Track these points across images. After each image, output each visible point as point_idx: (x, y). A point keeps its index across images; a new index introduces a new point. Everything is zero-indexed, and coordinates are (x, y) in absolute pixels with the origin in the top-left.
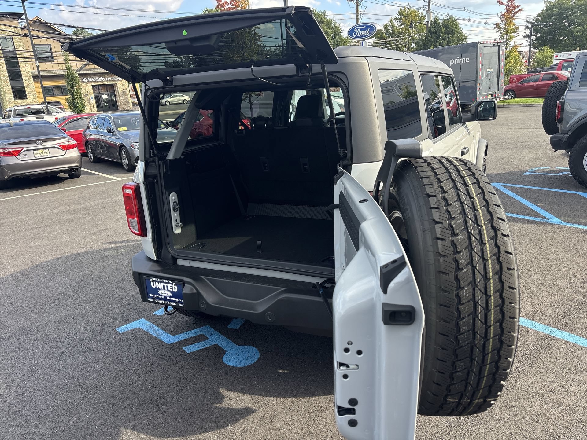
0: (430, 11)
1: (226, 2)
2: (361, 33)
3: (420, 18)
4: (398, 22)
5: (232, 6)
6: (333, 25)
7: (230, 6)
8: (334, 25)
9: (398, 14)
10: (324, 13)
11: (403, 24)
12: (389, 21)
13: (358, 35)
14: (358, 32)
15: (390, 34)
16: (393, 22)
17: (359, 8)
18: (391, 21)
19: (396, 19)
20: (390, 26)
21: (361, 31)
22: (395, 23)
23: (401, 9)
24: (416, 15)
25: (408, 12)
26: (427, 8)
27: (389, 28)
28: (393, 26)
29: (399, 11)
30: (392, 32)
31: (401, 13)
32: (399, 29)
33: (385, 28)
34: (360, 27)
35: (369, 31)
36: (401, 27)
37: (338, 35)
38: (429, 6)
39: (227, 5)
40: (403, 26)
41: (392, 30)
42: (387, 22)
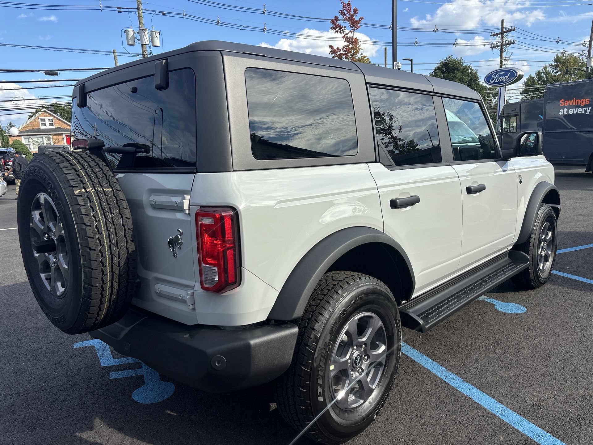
0: (591, 56)
1: (338, 48)
2: (499, 79)
3: (580, 64)
4: (553, 69)
5: (344, 51)
6: (469, 71)
7: (342, 52)
8: (471, 72)
9: (554, 60)
10: (461, 60)
11: (560, 70)
12: (543, 68)
13: (496, 81)
14: (497, 78)
15: (543, 81)
16: (548, 69)
17: (504, 54)
18: (545, 68)
19: (551, 66)
20: (544, 73)
21: (500, 76)
22: (550, 70)
23: (557, 56)
24: (575, 61)
25: (566, 58)
26: (588, 53)
27: (543, 75)
28: (546, 73)
29: (556, 57)
30: (545, 79)
31: (557, 59)
32: (555, 76)
33: (537, 75)
34: (498, 73)
35: (508, 77)
36: (557, 74)
37: (475, 82)
38: (589, 51)
39: (339, 51)
40: (560, 73)
41: (546, 77)
42: (541, 69)
